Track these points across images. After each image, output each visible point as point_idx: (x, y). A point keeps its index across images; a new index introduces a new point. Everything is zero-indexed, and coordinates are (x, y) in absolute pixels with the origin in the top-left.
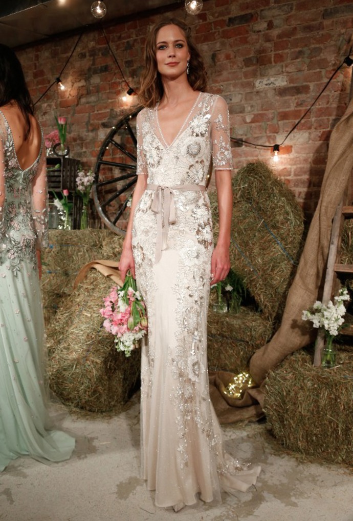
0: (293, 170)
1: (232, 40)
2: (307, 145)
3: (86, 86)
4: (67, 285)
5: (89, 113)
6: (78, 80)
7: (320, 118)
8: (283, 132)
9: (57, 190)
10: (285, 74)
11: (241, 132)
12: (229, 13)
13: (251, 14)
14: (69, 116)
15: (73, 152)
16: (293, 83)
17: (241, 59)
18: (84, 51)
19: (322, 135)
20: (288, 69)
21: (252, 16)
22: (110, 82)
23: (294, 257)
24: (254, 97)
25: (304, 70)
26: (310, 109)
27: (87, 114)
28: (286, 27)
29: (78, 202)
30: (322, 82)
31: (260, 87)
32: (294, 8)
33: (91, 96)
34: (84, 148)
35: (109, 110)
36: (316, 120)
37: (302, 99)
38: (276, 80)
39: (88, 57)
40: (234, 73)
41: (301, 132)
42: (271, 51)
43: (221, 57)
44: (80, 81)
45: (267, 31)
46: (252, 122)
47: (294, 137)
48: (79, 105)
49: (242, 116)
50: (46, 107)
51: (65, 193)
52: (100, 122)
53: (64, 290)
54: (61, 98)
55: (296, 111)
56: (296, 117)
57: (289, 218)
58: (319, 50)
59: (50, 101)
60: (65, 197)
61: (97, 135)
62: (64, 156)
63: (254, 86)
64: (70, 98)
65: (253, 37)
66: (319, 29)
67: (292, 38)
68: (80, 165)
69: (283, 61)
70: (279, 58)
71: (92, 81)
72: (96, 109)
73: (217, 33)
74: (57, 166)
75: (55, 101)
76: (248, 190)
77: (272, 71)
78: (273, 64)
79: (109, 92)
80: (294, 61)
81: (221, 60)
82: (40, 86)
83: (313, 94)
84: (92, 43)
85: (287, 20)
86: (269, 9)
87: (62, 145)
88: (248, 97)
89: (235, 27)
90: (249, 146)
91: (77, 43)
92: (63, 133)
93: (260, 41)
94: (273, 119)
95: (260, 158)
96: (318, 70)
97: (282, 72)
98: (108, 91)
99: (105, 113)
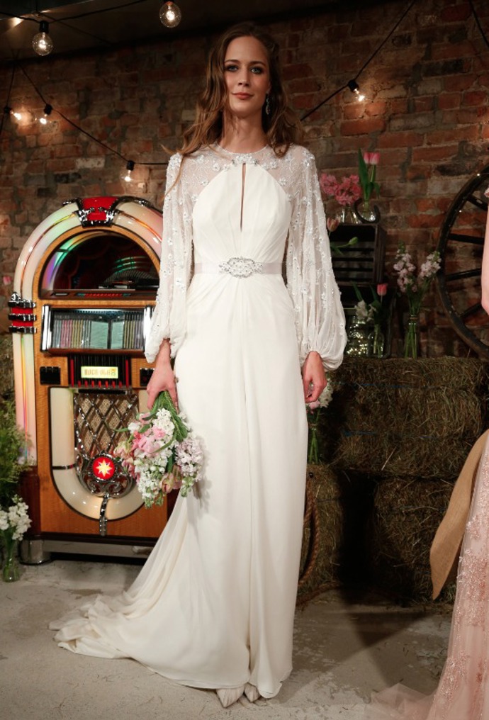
3: (405, 97)
5: (410, 148)
6: (386, 86)
18: (407, 32)
22: (463, 92)
27: (405, 150)
33: (416, 117)
34: (391, 211)
35: (457, 144)
39: (414, 44)
44: (393, 87)
48: (386, 133)
50: (309, 132)
52: (434, 164)
54: (346, 117)
59: (319, 122)
61: (424, 187)
64: (366, 117)
71: (421, 89)
72: (426, 141)
79: (460, 111)
82: (296, 94)
98: (458, 108)
99: (446, 147)
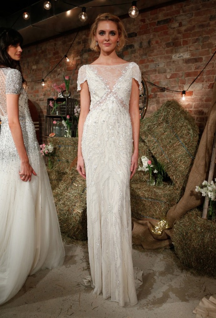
0: (193, 105)
1: (159, 33)
2: (202, 91)
3: (80, 59)
4: (68, 168)
6: (76, 56)
7: (209, 76)
8: (188, 83)
9: (64, 116)
10: (189, 51)
11: (164, 84)
12: (158, 19)
13: (169, 18)
14: (72, 75)
15: (73, 95)
16: (193, 56)
17: (165, 43)
18: (80, 40)
19: (210, 85)
20: (191, 49)
21: (170, 19)
22: (93, 57)
23: (192, 154)
24: (172, 64)
25: (200, 49)
26: (203, 70)
28: (189, 25)
29: (75, 122)
30: (210, 55)
31: (175, 59)
32: (194, 15)
36: (206, 77)
37: (198, 65)
38: (183, 55)
39: (82, 44)
40: (161, 51)
41: (198, 84)
42: (181, 38)
43: (153, 42)
44: (77, 56)
45: (178, 28)
46: (170, 78)
47: (194, 86)
48: (76, 70)
49: (165, 75)
50: (60, 71)
51: (68, 117)
53: (66, 171)
54: (68, 66)
55: (195, 72)
56: (195, 75)
57: (190, 132)
58: (208, 38)
59: (62, 67)
60: (68, 119)
62: (68, 97)
63: (171, 58)
64: (72, 65)
65: (171, 31)
66: (208, 26)
67: (193, 31)
68: (76, 102)
69: (188, 44)
70: (186, 43)
71: (84, 56)
73: (151, 29)
74: (64, 103)
75: (64, 67)
76: (167, 116)
77: (181, 50)
78: (182, 46)
80: (194, 44)
81: (154, 44)
82: (56, 60)
83: (205, 62)
84: (84, 36)
85: (190, 21)
86: (180, 15)
87: (67, 91)
88: (168, 64)
89: (161, 26)
90: (169, 92)
91: (76, 36)
92: (68, 84)
93: (175, 33)
94: (182, 76)
95: (175, 98)
96: (207, 49)
97: (187, 50)
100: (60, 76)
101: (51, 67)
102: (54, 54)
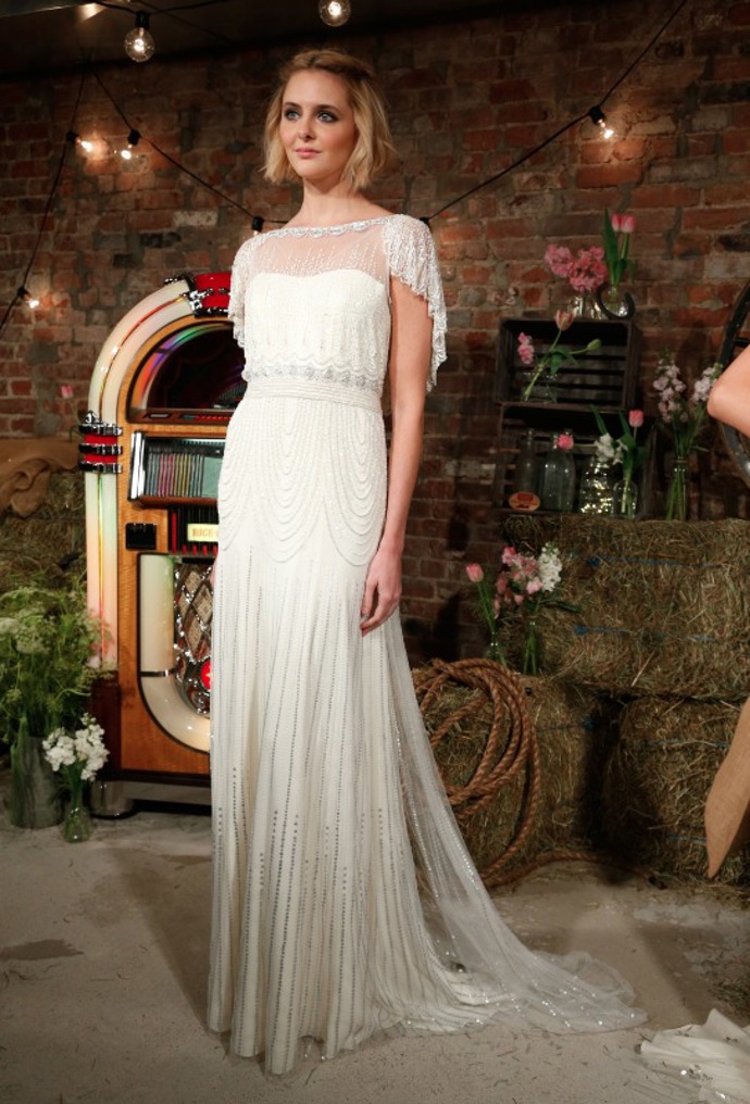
3: (674, 134)
5: (679, 208)
6: (644, 116)
18: (679, 38)
27: (673, 211)
33: (689, 163)
34: (649, 301)
39: (689, 56)
44: (655, 118)
48: (643, 185)
50: (528, 182)
52: (714, 234)
54: (585, 161)
61: (700, 267)
64: (615, 162)
71: (697, 123)
72: (703, 199)
82: (510, 125)
99: (733, 210)
100: (530, 210)
101: (469, 160)
102: (497, 95)
